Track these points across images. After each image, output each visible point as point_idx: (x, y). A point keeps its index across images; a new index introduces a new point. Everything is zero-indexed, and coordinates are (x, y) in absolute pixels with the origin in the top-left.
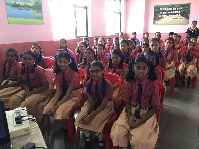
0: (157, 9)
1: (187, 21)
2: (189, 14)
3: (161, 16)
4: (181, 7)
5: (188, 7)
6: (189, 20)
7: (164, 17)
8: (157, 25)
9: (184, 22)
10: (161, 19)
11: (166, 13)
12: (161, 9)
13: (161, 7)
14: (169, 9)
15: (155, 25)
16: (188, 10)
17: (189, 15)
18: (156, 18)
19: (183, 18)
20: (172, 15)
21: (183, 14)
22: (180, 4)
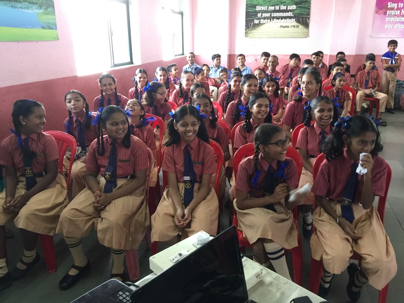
0: (250, 7)
1: (306, 32)
2: (309, 18)
3: (260, 22)
4: (294, 4)
5: (306, 6)
6: (308, 30)
7: (264, 24)
8: (252, 38)
9: (301, 32)
10: (259, 28)
11: (268, 15)
12: (258, 8)
13: (259, 3)
14: (271, 8)
15: (248, 38)
16: (307, 11)
17: (309, 20)
18: (251, 25)
19: (298, 27)
20: (279, 19)
21: (298, 17)
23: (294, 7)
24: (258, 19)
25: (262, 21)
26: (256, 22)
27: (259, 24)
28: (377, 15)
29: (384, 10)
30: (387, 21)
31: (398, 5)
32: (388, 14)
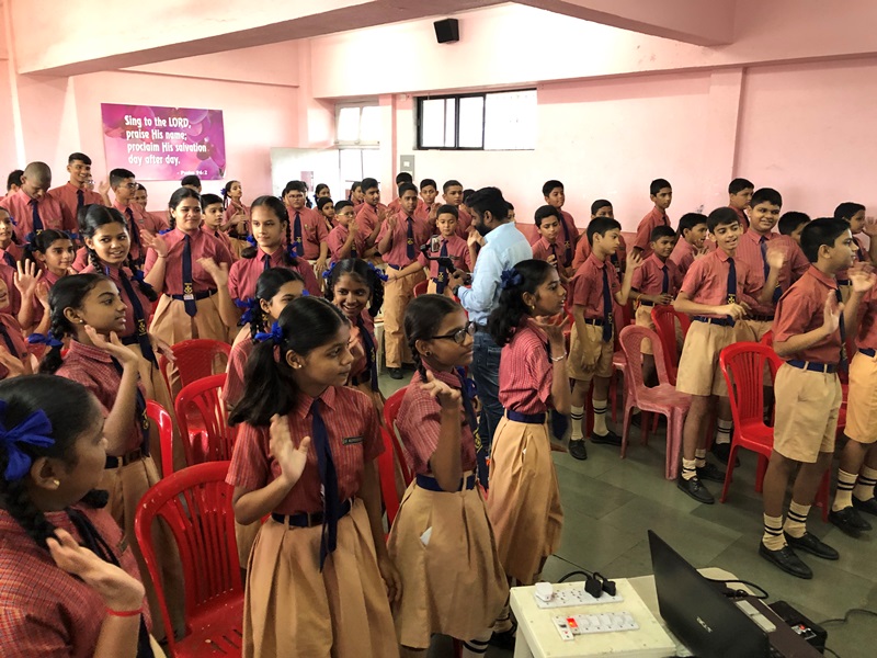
28: (107, 138)
29: (120, 130)
30: (129, 150)
31: (143, 122)
32: (128, 137)
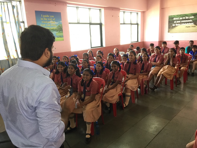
0: (171, 19)
3: (175, 25)
7: (177, 26)
8: (171, 33)
10: (175, 28)
11: (180, 22)
12: (174, 19)
13: (175, 17)
14: (182, 18)
15: (169, 33)
18: (171, 27)
19: (195, 26)
20: (185, 23)
21: (195, 22)
22: (192, 14)
23: (193, 17)
24: (174, 24)
25: (177, 25)
26: (174, 25)
27: (175, 26)
